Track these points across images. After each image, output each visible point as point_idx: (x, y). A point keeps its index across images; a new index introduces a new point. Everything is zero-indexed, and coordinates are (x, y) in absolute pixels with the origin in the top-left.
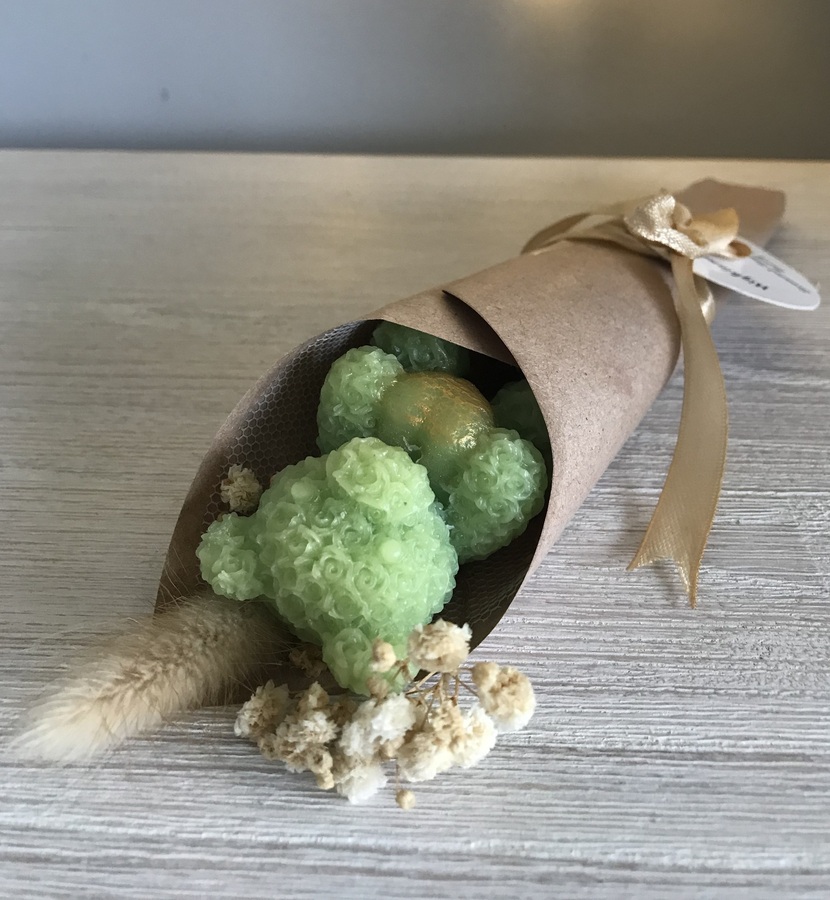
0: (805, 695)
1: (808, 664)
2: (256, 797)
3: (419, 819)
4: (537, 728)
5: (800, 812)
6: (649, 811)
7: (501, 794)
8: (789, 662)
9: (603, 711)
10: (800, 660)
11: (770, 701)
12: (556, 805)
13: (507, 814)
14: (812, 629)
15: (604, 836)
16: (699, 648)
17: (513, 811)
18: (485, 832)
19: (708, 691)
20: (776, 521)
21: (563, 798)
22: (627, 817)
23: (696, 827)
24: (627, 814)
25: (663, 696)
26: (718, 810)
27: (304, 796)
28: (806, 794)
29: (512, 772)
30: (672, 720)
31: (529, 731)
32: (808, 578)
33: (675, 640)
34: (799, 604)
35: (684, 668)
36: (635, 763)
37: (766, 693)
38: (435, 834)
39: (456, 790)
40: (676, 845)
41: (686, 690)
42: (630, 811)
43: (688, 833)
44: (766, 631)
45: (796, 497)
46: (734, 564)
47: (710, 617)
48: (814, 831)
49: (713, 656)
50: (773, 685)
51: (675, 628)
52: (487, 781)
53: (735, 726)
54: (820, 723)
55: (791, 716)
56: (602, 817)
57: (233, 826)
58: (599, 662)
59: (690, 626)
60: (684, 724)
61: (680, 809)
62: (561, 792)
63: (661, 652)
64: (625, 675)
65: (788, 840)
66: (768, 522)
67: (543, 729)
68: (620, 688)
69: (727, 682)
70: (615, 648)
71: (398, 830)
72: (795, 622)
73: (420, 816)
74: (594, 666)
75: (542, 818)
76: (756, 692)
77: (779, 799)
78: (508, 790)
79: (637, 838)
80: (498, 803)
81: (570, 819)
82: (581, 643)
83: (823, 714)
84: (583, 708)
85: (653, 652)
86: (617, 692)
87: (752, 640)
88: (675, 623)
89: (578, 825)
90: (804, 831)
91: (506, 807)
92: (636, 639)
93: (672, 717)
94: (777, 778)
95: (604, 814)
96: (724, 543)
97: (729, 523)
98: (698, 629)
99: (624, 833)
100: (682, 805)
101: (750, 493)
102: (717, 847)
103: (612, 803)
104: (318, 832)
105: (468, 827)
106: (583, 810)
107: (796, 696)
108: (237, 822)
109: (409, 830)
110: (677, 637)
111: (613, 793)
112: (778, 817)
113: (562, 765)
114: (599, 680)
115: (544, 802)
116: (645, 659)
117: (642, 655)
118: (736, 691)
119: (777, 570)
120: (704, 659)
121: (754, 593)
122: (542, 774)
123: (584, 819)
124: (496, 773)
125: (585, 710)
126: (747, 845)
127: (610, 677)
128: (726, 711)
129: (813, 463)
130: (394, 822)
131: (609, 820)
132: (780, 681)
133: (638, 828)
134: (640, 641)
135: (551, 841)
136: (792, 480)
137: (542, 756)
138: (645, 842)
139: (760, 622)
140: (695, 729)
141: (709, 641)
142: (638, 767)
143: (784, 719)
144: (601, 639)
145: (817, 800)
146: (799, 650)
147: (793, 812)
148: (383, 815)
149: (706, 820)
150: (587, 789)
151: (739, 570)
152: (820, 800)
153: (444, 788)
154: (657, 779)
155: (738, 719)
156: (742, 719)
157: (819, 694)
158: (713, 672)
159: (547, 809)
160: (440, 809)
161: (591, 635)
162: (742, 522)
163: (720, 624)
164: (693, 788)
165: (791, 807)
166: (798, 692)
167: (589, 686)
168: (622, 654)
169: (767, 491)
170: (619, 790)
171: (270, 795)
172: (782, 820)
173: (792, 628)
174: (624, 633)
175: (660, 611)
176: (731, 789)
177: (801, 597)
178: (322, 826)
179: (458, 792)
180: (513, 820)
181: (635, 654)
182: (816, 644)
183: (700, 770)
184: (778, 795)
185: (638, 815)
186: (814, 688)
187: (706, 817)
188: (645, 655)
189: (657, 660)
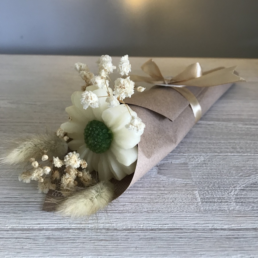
0: (184, 212)
1: (186, 203)
2: (22, 246)
3: (69, 251)
4: (106, 223)
5: (178, 245)
6: (135, 246)
7: (94, 243)
8: (180, 202)
9: (126, 218)
10: (184, 202)
11: (174, 213)
12: (109, 245)
13: (94, 248)
14: (188, 193)
15: (122, 254)
16: (156, 199)
17: (96, 248)
18: (87, 254)
19: (157, 211)
20: (182, 162)
21: (111, 243)
22: (129, 248)
23: (148, 250)
24: (129, 247)
25: (143, 213)
26: (155, 245)
27: (36, 245)
28: (180, 239)
29: (98, 236)
30: (145, 220)
31: (104, 224)
32: (189, 178)
33: (149, 197)
34: (186, 186)
35: (151, 205)
36: (133, 232)
37: (173, 211)
38: (73, 255)
39: (81, 242)
40: (142, 255)
41: (151, 211)
42: (130, 246)
43: (145, 252)
44: (175, 194)
45: (189, 155)
46: (169, 175)
47: (160, 190)
48: (181, 250)
49: (159, 201)
50: (175, 209)
51: (150, 193)
52: (90, 239)
53: (163, 221)
54: (187, 219)
55: (179, 218)
56: (122, 248)
57: (14, 254)
58: (127, 204)
59: (154, 193)
60: (149, 221)
61: (144, 245)
62: (111, 242)
63: (145, 200)
64: (134, 207)
65: (174, 253)
66: (180, 162)
67: (108, 223)
68: (132, 211)
69: (162, 209)
70: (132, 200)
71: (62, 254)
72: (184, 191)
73: (69, 250)
74: (125, 205)
75: (104, 249)
76: (170, 211)
77: (172, 241)
78: (96, 242)
79: (131, 254)
80: (92, 245)
81: (112, 249)
82: (122, 198)
83: (188, 217)
84: (120, 217)
85: (142, 200)
86: (131, 212)
87: (171, 196)
88: (150, 192)
89: (115, 251)
90: (178, 250)
91: (94, 247)
92: (138, 197)
93: (145, 219)
94: (173, 235)
95: (122, 247)
96: (166, 169)
97: (169, 163)
98: (156, 193)
99: (127, 253)
100: (145, 244)
101: (176, 154)
102: (153, 256)
103: (125, 244)
104: (39, 256)
105: (83, 253)
106: (116, 246)
107: (181, 212)
108: (16, 253)
109: (66, 254)
110: (150, 196)
111: (126, 241)
112: (171, 246)
113: (113, 233)
114: (126, 209)
115: (106, 245)
116: (140, 203)
117: (139, 201)
118: (165, 211)
119: (180, 176)
120: (157, 202)
121: (173, 183)
122: (106, 236)
123: (117, 249)
124: (93, 237)
125: (121, 218)
126: (162, 255)
127: (129, 208)
128: (161, 217)
129: (195, 145)
130: (61, 252)
131: (123, 249)
132: (177, 208)
133: (131, 251)
134: (139, 197)
135: (106, 256)
136: (188, 150)
137: (107, 231)
138: (133, 255)
139: (174, 191)
140: (152, 222)
141: (159, 197)
142: (134, 233)
143: (177, 219)
144: (128, 197)
145: (183, 241)
146: (184, 199)
147: (176, 245)
148: (58, 250)
149: (151, 248)
150: (118, 240)
151: (170, 176)
152: (184, 241)
153: (77, 242)
154: (139, 237)
155: (164, 219)
156: (165, 219)
157: (188, 211)
158: (159, 206)
159: (106, 247)
160: (75, 248)
161: (125, 196)
162: (173, 162)
163: (163, 192)
164: (148, 239)
165: (176, 244)
166: (182, 211)
167: (123, 211)
168: (134, 201)
169: (181, 153)
170: (127, 240)
171: (26, 245)
172: (172, 247)
173: (183, 193)
174: (135, 195)
175: (146, 189)
176: (159, 239)
177: (186, 184)
178: (40, 254)
179: (81, 243)
180: (96, 250)
181: (137, 201)
182: (189, 197)
183: (151, 234)
184: (173, 240)
185: (132, 247)
186: (186, 209)
187: (151, 247)
188: (140, 201)
189: (143, 203)
